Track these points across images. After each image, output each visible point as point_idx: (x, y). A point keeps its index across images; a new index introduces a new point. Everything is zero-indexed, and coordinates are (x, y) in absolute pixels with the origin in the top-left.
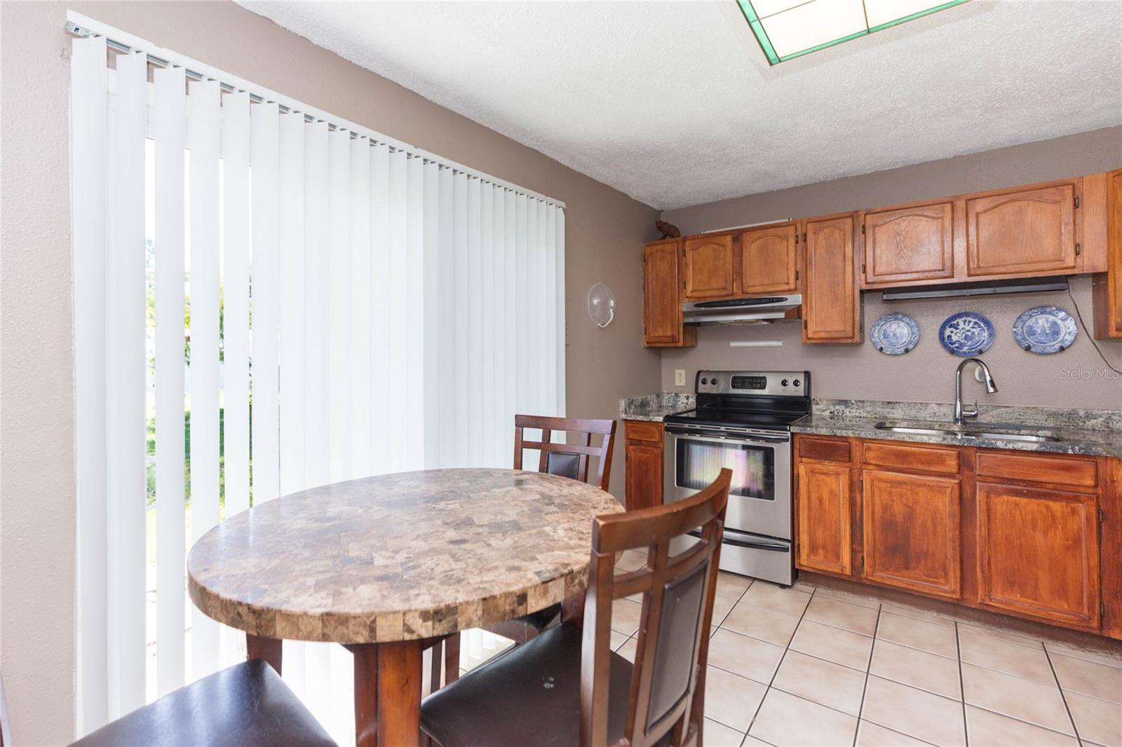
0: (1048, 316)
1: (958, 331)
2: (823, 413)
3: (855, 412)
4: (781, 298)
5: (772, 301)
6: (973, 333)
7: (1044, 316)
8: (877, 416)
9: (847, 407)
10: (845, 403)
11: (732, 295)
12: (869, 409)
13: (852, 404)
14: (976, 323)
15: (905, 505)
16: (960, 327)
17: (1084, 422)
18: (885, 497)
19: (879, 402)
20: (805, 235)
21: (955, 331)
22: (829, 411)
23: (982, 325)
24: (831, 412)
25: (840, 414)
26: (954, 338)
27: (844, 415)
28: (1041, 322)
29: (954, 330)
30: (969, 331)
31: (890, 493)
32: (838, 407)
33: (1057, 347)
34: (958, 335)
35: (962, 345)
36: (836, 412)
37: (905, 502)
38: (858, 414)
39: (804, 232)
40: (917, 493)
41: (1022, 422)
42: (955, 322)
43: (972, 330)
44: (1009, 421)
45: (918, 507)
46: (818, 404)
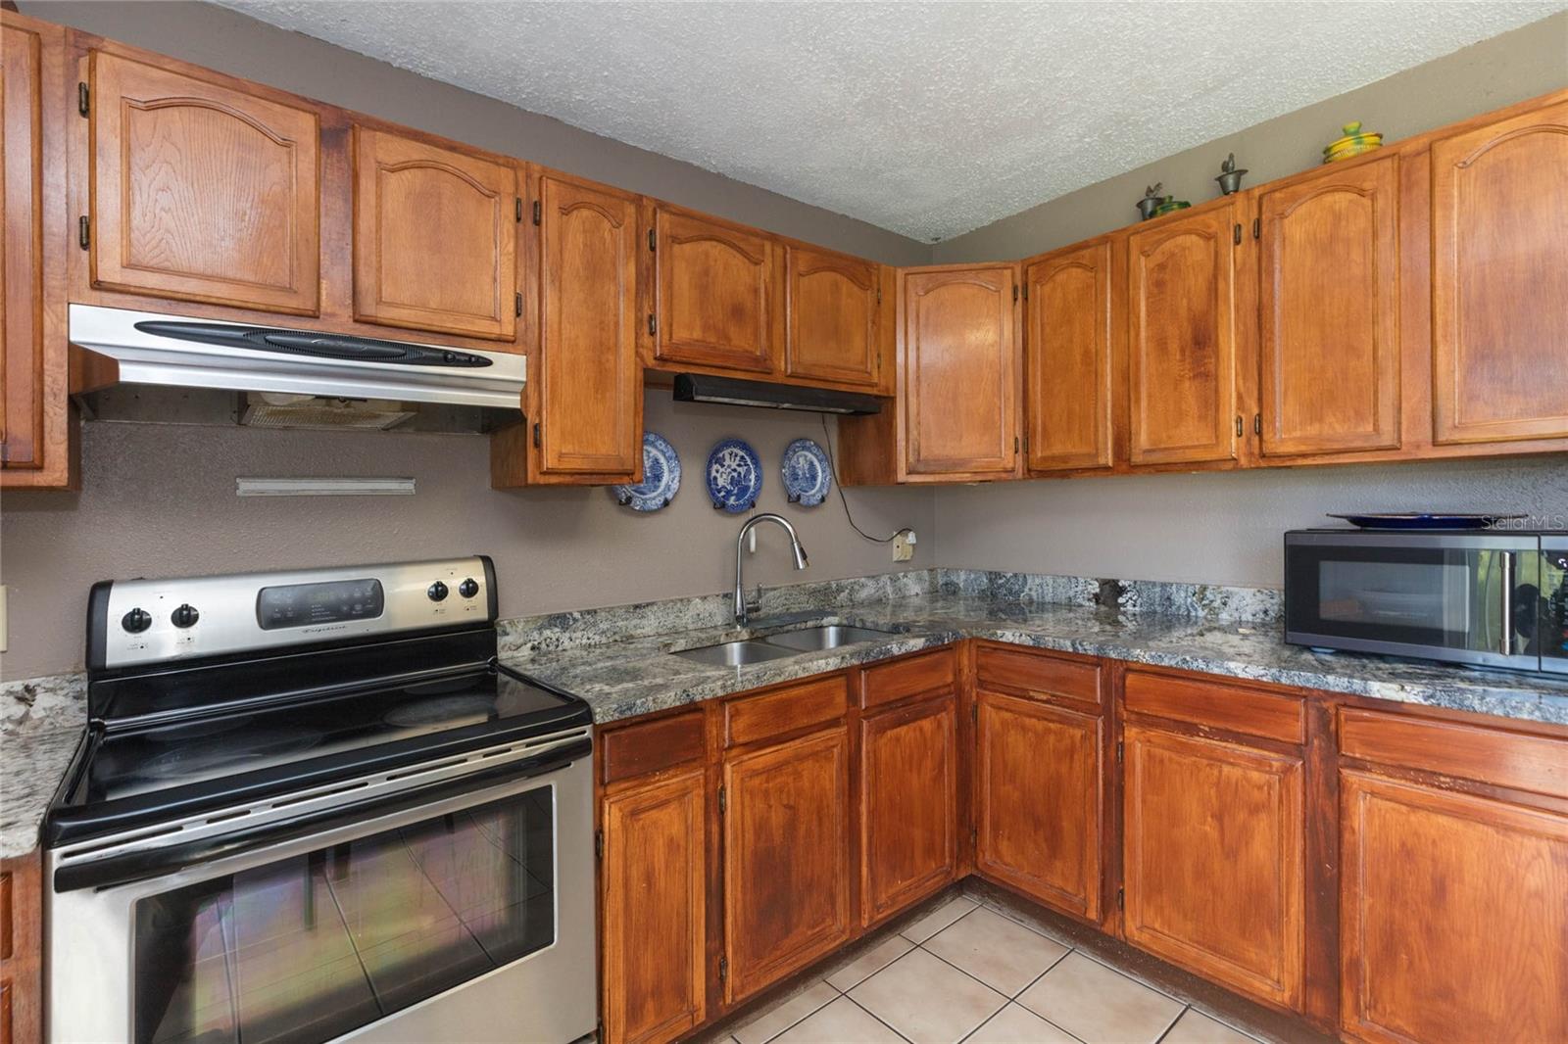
0: (807, 453)
1: (723, 470)
2: (515, 654)
3: (581, 637)
4: (479, 357)
5: (446, 359)
6: (740, 473)
7: (803, 453)
8: (617, 637)
9: (565, 629)
10: (561, 620)
11: (315, 316)
12: (603, 626)
13: (575, 620)
14: (742, 458)
15: (786, 806)
16: (726, 463)
17: (835, 598)
18: (760, 805)
19: (620, 608)
20: (537, 205)
21: (721, 470)
22: (529, 645)
23: (749, 462)
24: (533, 648)
25: (552, 648)
26: (721, 482)
27: (560, 648)
28: (801, 460)
29: (719, 467)
30: (735, 470)
31: (766, 794)
32: (547, 633)
33: (819, 496)
34: (724, 476)
35: (729, 493)
36: (543, 646)
37: (785, 802)
38: (584, 641)
39: (536, 198)
40: (798, 775)
41: (788, 609)
42: (721, 455)
43: (739, 469)
44: (776, 611)
45: (802, 801)
46: (507, 634)
